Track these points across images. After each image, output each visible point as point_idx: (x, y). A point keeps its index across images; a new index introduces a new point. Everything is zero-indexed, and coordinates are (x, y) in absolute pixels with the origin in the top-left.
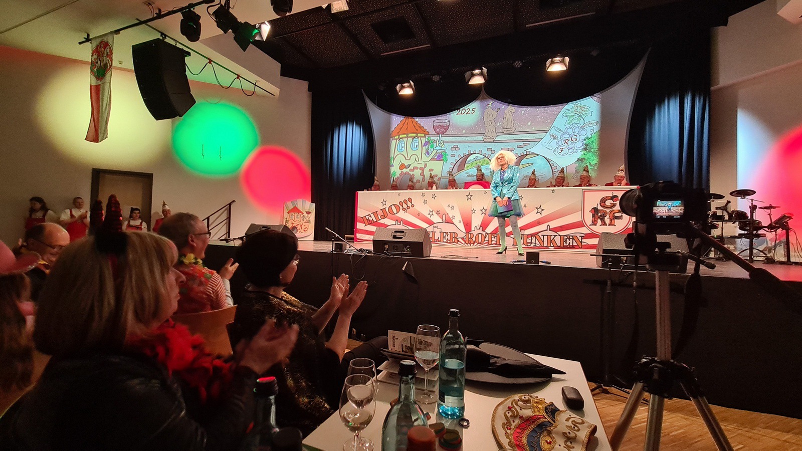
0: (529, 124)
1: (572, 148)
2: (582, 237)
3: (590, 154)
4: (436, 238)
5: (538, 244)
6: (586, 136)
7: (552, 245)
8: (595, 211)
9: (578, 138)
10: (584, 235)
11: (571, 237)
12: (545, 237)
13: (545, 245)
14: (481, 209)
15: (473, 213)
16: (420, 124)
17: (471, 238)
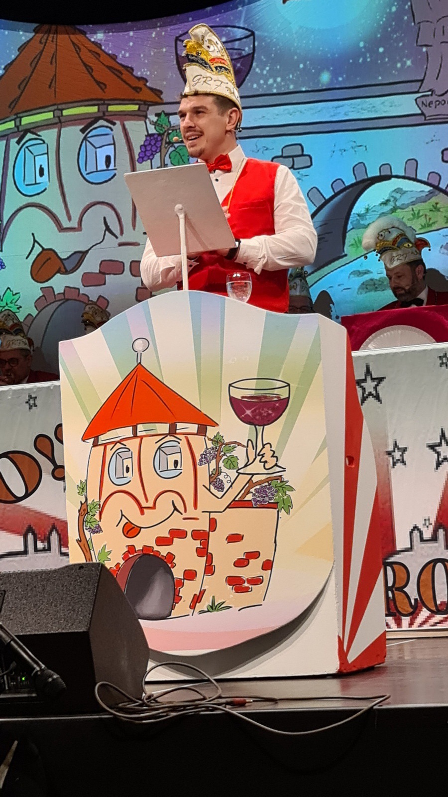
14: (432, 442)
15: (394, 464)
16: (114, 57)
17: (401, 589)
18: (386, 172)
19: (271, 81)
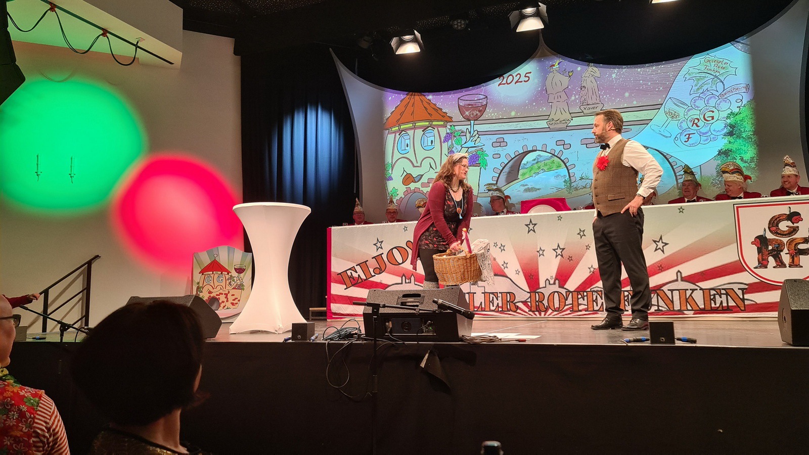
0: (627, 94)
1: (706, 133)
2: (742, 289)
3: (740, 141)
4: (477, 304)
5: (663, 307)
6: (729, 111)
7: (689, 308)
8: (761, 242)
9: (716, 114)
10: (746, 287)
11: (723, 292)
12: (676, 294)
13: (677, 307)
14: (554, 248)
15: (540, 256)
16: (435, 105)
17: (541, 302)
18: (534, 149)
19: (493, 114)
